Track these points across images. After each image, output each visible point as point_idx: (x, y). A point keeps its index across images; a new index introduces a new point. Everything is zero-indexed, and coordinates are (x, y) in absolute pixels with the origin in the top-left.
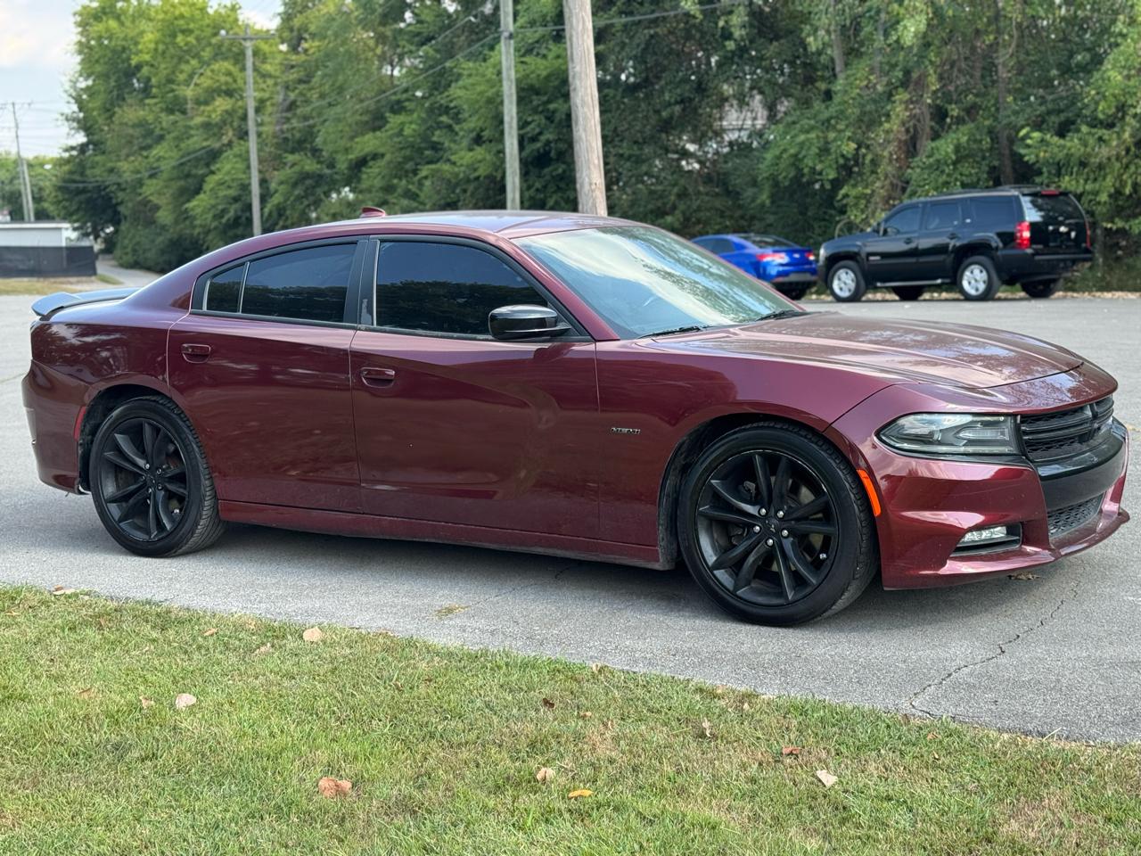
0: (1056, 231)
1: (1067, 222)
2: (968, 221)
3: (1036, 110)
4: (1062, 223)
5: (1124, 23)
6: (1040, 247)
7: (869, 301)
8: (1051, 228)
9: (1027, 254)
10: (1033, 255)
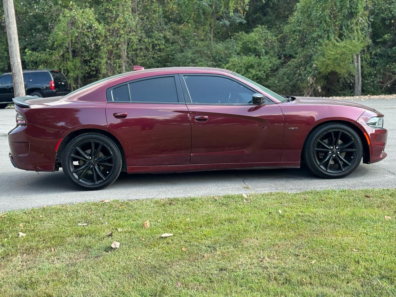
0: (61, 84)
1: (64, 81)
2: (31, 80)
3: (24, 43)
4: (62, 82)
5: (62, 16)
6: (57, 89)
7: (9, 108)
8: (60, 83)
9: (54, 91)
10: (56, 92)
